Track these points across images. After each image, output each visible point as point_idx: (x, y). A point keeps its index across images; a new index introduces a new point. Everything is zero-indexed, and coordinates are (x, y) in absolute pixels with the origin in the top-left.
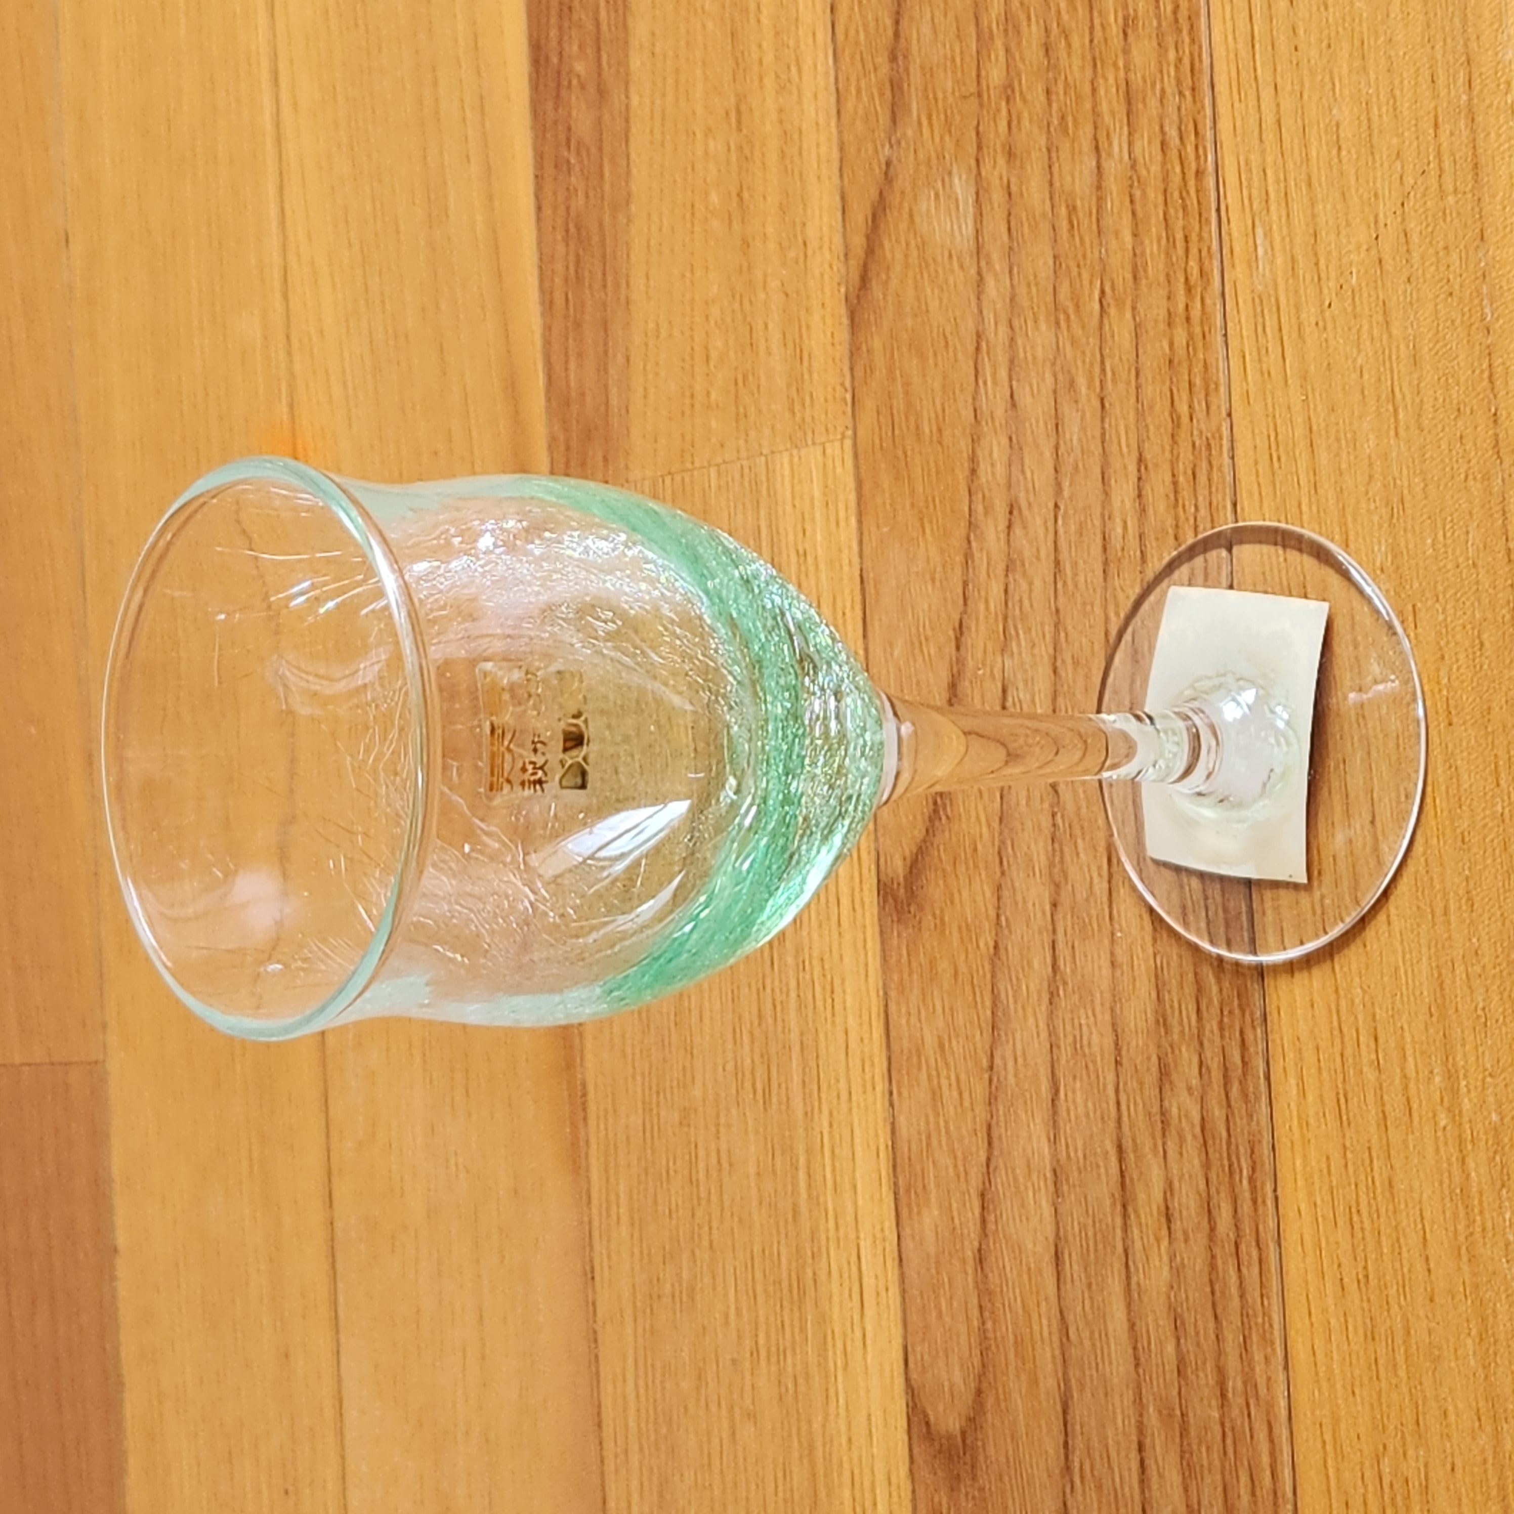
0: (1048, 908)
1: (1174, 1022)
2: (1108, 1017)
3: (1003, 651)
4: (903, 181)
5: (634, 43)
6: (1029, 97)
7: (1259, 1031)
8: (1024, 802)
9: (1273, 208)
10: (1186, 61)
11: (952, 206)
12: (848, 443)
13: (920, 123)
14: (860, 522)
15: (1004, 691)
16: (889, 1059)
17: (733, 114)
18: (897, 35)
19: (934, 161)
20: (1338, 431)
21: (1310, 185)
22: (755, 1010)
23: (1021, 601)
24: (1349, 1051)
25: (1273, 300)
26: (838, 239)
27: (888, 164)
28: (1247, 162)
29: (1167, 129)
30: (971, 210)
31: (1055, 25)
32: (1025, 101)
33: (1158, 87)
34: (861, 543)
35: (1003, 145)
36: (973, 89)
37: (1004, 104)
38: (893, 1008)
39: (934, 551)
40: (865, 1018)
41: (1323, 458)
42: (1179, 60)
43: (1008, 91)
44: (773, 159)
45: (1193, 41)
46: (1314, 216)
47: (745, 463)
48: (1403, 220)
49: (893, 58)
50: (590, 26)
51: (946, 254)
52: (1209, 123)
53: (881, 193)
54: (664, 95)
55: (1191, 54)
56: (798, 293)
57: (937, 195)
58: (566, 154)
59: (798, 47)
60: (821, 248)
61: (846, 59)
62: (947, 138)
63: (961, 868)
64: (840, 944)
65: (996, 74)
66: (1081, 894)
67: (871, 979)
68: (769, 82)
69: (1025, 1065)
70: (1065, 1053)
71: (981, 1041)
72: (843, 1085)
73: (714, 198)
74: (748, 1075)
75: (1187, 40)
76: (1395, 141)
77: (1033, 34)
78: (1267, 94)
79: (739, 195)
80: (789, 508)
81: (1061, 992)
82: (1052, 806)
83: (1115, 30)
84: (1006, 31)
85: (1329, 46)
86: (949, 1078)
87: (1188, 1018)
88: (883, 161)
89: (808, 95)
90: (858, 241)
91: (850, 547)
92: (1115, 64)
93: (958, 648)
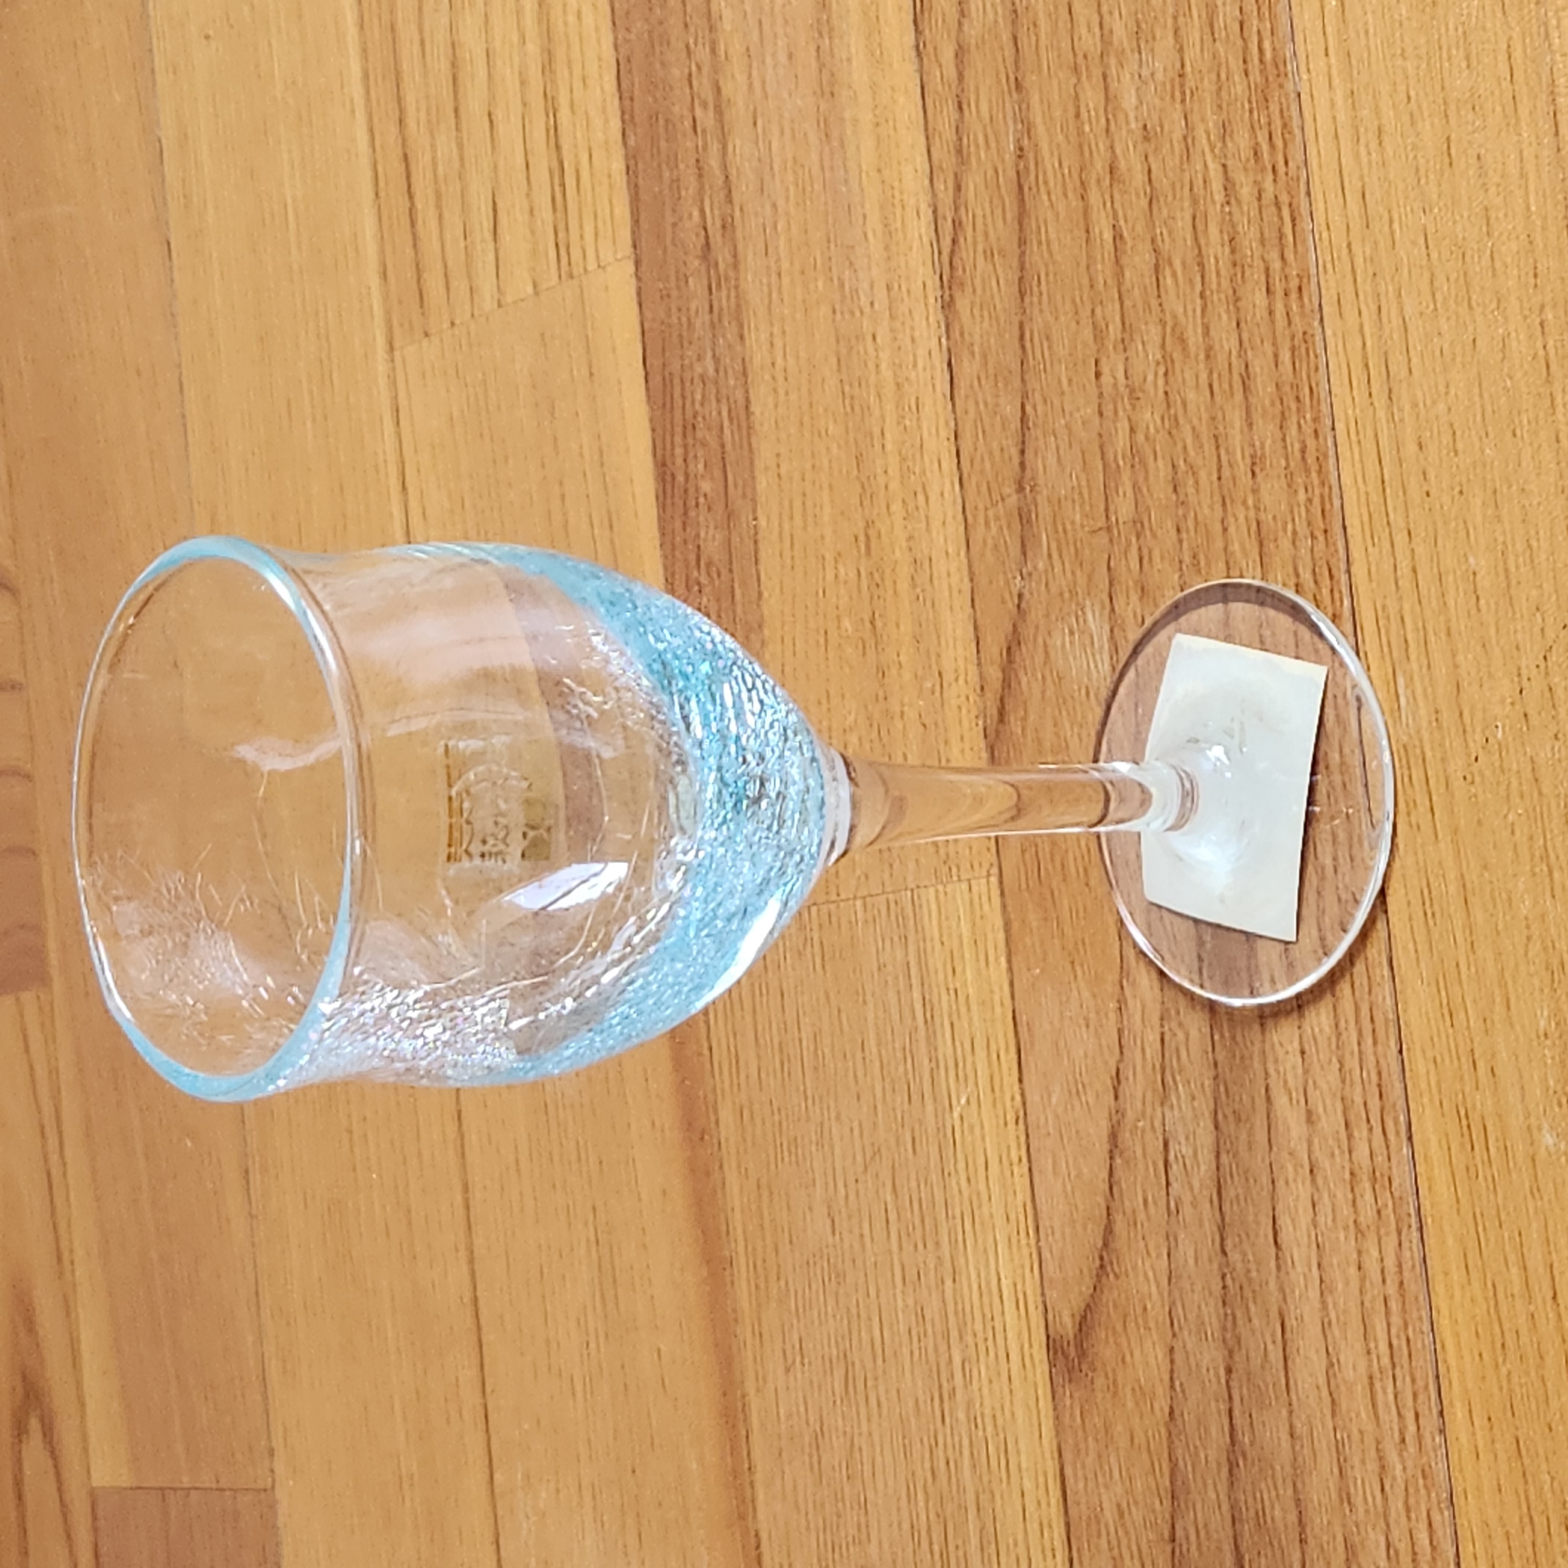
0: (1222, 1372)
1: (1358, 1501)
2: (1290, 1492)
3: (1162, 1104)
4: (1036, 614)
5: (759, 465)
6: (1159, 532)
7: (1446, 1513)
8: (1191, 1261)
9: (1413, 657)
10: (1317, 501)
11: (1088, 642)
12: (994, 880)
13: (1050, 556)
14: (1009, 961)
15: (1166, 1144)
16: (1068, 1525)
17: (862, 538)
18: (1022, 465)
19: (1067, 595)
20: (1492, 890)
21: (1449, 634)
22: (927, 1465)
23: (1178, 1051)
24: (1539, 1541)
25: (1418, 751)
26: (973, 670)
27: (1020, 596)
28: (1384, 607)
29: (1301, 570)
30: (1106, 646)
31: (1182, 463)
32: (1154, 536)
33: (1290, 527)
34: (1012, 984)
35: (1136, 583)
36: (1101, 523)
37: (1134, 540)
38: (1068, 1471)
39: (1086, 994)
40: (1041, 1480)
41: (1479, 915)
42: (1310, 500)
43: (1138, 525)
44: (904, 586)
45: (1323, 484)
46: (1456, 666)
47: (891, 897)
48: (1547, 674)
49: (1020, 489)
50: (714, 443)
51: (1083, 692)
52: (1343, 566)
53: (1014, 626)
54: (791, 518)
55: (1322, 496)
56: (936, 724)
57: (1072, 633)
58: (695, 573)
59: (924, 472)
60: (957, 679)
61: (971, 487)
62: (1078, 573)
63: (1131, 1326)
64: (1012, 1402)
65: (1124, 508)
66: (1256, 1361)
67: (1045, 1441)
68: (896, 507)
69: (1209, 1538)
70: (1246, 1529)
71: (1163, 1509)
72: (1021, 1550)
73: (847, 624)
74: (924, 1534)
75: (1316, 482)
76: (1534, 592)
77: (1160, 470)
78: (1400, 538)
79: (872, 623)
80: (938, 946)
81: (1241, 1463)
82: (1220, 1267)
83: (1243, 468)
84: (1133, 466)
85: (1461, 492)
86: (1129, 1547)
87: (1374, 1498)
88: (1015, 592)
89: (936, 524)
90: (994, 674)
91: (1001, 988)
92: (1244, 503)
93: (1116, 1098)
